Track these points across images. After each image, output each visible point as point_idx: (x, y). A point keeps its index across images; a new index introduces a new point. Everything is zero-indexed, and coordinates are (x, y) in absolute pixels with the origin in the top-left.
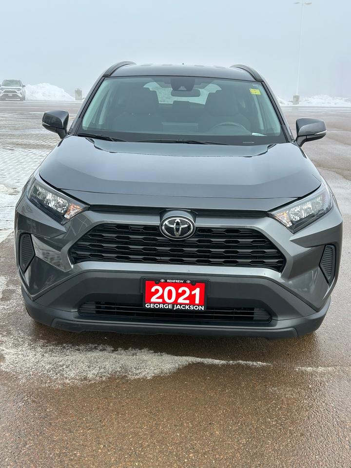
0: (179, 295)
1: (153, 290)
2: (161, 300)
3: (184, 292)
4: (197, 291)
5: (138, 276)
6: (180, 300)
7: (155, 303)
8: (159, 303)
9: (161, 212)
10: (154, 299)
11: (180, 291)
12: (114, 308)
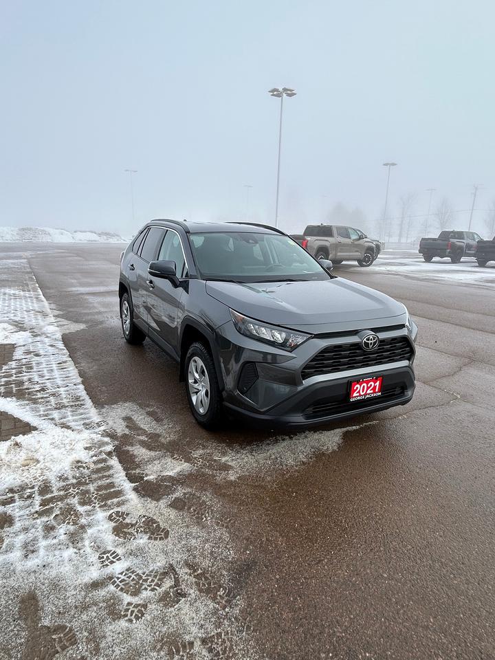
0: (368, 388)
1: (355, 388)
2: (358, 394)
3: (371, 385)
4: (378, 383)
5: (346, 381)
6: (369, 392)
7: (355, 397)
8: (357, 396)
9: (355, 333)
10: (355, 394)
11: (369, 385)
12: (336, 405)
